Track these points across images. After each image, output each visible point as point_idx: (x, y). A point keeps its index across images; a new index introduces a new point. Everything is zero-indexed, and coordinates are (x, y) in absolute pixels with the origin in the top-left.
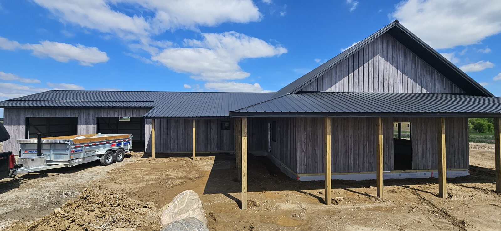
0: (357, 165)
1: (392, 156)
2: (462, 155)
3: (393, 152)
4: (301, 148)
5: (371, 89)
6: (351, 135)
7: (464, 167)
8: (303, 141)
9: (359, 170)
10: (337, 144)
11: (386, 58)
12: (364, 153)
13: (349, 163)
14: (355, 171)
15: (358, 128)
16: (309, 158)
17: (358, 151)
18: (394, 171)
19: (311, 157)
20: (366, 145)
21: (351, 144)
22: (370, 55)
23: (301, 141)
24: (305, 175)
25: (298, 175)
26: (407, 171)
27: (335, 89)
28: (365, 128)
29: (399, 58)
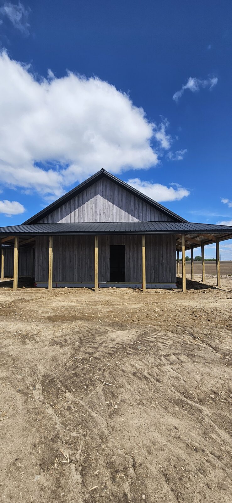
0: (80, 277)
1: (109, 271)
2: (170, 271)
3: (109, 267)
4: (38, 263)
5: (92, 220)
6: (76, 255)
7: (172, 282)
8: (40, 258)
9: (81, 281)
10: (65, 261)
11: (105, 197)
12: (86, 268)
13: (73, 275)
14: (78, 282)
15: (82, 249)
16: (44, 270)
17: (81, 266)
18: (110, 282)
19: (45, 270)
20: (87, 262)
21: (76, 261)
22: (92, 195)
23: (38, 258)
24: (41, 282)
25: (36, 283)
26: (121, 283)
27: (65, 220)
28: (87, 249)
29: (115, 196)
